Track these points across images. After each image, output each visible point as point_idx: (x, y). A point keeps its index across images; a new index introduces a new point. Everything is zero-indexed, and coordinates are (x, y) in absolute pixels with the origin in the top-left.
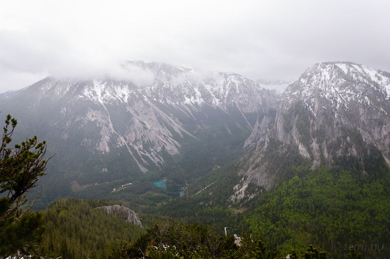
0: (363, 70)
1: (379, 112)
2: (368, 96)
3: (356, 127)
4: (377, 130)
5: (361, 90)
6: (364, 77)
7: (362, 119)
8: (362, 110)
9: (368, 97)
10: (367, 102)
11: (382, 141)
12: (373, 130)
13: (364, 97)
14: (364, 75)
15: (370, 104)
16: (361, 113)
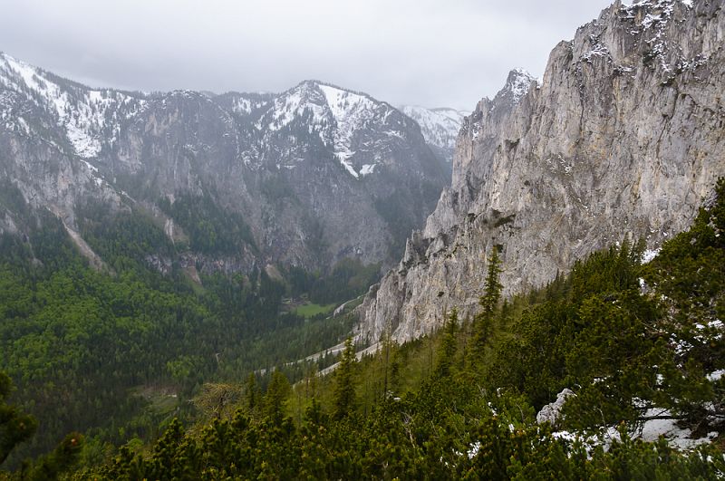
12: (41, 182)
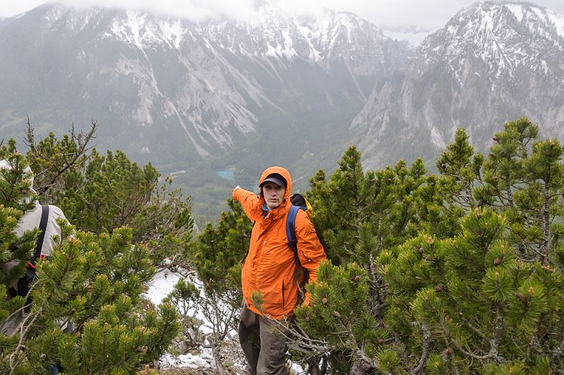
0: (547, 18)
1: (559, 87)
2: (546, 60)
3: (520, 107)
4: (551, 113)
5: (538, 49)
6: (547, 29)
7: (532, 95)
8: (534, 81)
9: (547, 62)
10: (544, 70)
11: (555, 131)
13: (540, 62)
14: (546, 25)
15: (548, 73)
16: (532, 86)
